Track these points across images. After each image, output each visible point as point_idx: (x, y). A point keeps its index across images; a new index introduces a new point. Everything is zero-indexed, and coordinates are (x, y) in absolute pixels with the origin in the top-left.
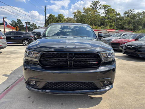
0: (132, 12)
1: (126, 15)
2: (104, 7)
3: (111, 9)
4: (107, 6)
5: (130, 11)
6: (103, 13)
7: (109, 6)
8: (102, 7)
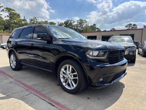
0: (37, 19)
1: (32, 22)
2: (7, 10)
3: (16, 13)
4: (11, 10)
5: (35, 19)
6: (8, 16)
7: (13, 10)
8: (5, 9)
